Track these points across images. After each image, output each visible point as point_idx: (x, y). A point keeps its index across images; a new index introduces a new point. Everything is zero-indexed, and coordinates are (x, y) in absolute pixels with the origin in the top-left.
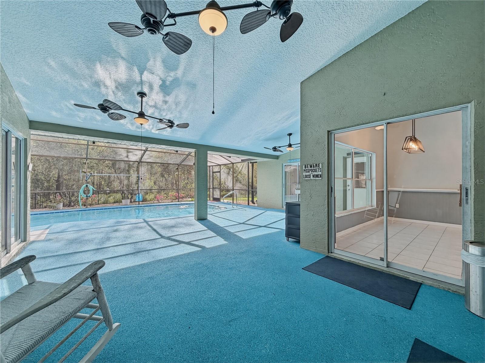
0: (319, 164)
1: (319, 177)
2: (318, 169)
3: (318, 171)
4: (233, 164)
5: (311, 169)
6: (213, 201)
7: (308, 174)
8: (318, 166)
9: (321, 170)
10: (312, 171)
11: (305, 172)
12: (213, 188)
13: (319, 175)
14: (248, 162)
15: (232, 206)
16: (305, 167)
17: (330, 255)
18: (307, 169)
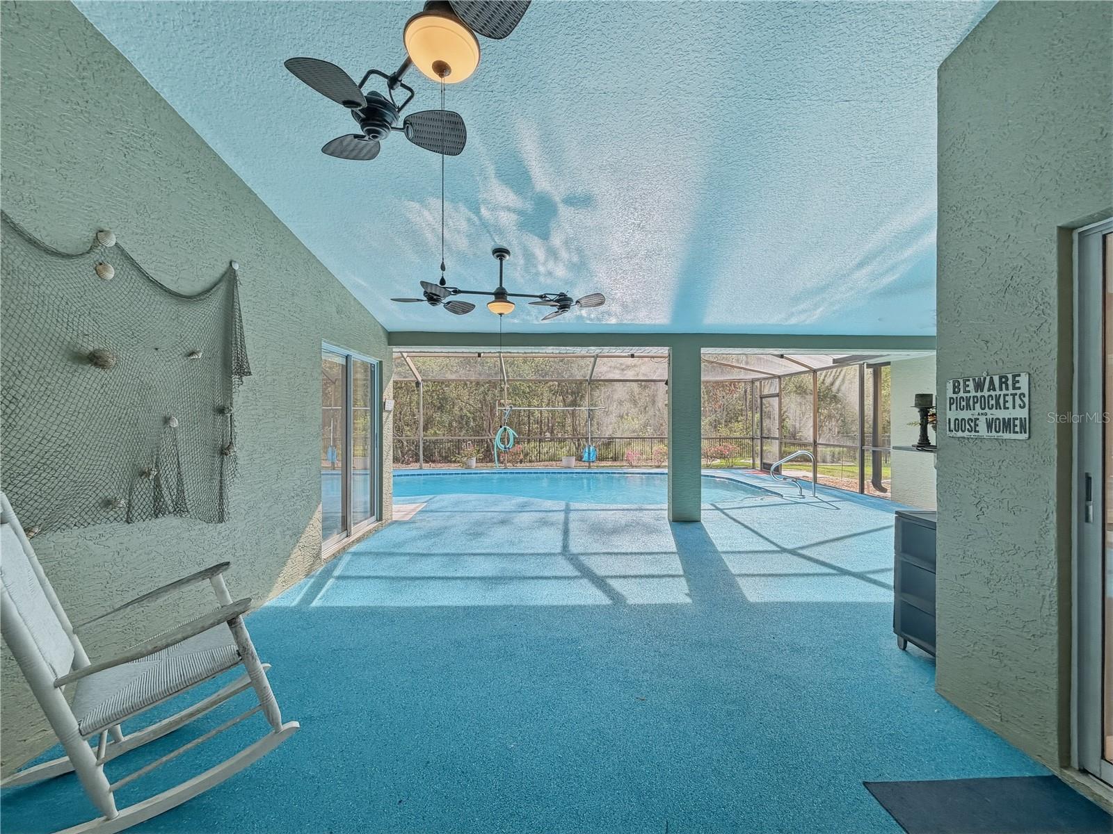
0: (1014, 377)
1: (1017, 429)
2: (1014, 395)
3: (1009, 404)
4: (815, 371)
5: (979, 394)
6: (761, 470)
7: (966, 415)
8: (1010, 382)
9: (1026, 400)
10: (984, 402)
11: (954, 407)
12: (762, 438)
13: (1017, 422)
14: (861, 367)
15: (798, 490)
16: (954, 385)
17: (1071, 777)
18: (965, 395)
